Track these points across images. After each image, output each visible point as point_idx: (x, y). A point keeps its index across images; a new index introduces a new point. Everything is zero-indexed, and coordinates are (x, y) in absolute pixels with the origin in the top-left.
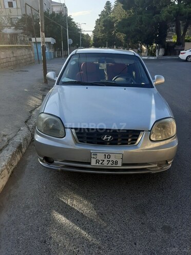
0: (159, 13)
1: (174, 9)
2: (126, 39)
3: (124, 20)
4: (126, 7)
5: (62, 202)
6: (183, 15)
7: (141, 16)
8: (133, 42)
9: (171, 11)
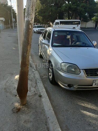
0: (60, 7)
1: (68, 6)
2: (43, 20)
3: (41, 9)
4: (42, 3)
5: (80, 105)
6: (72, 9)
7: (51, 8)
8: (46, 21)
9: (67, 7)
